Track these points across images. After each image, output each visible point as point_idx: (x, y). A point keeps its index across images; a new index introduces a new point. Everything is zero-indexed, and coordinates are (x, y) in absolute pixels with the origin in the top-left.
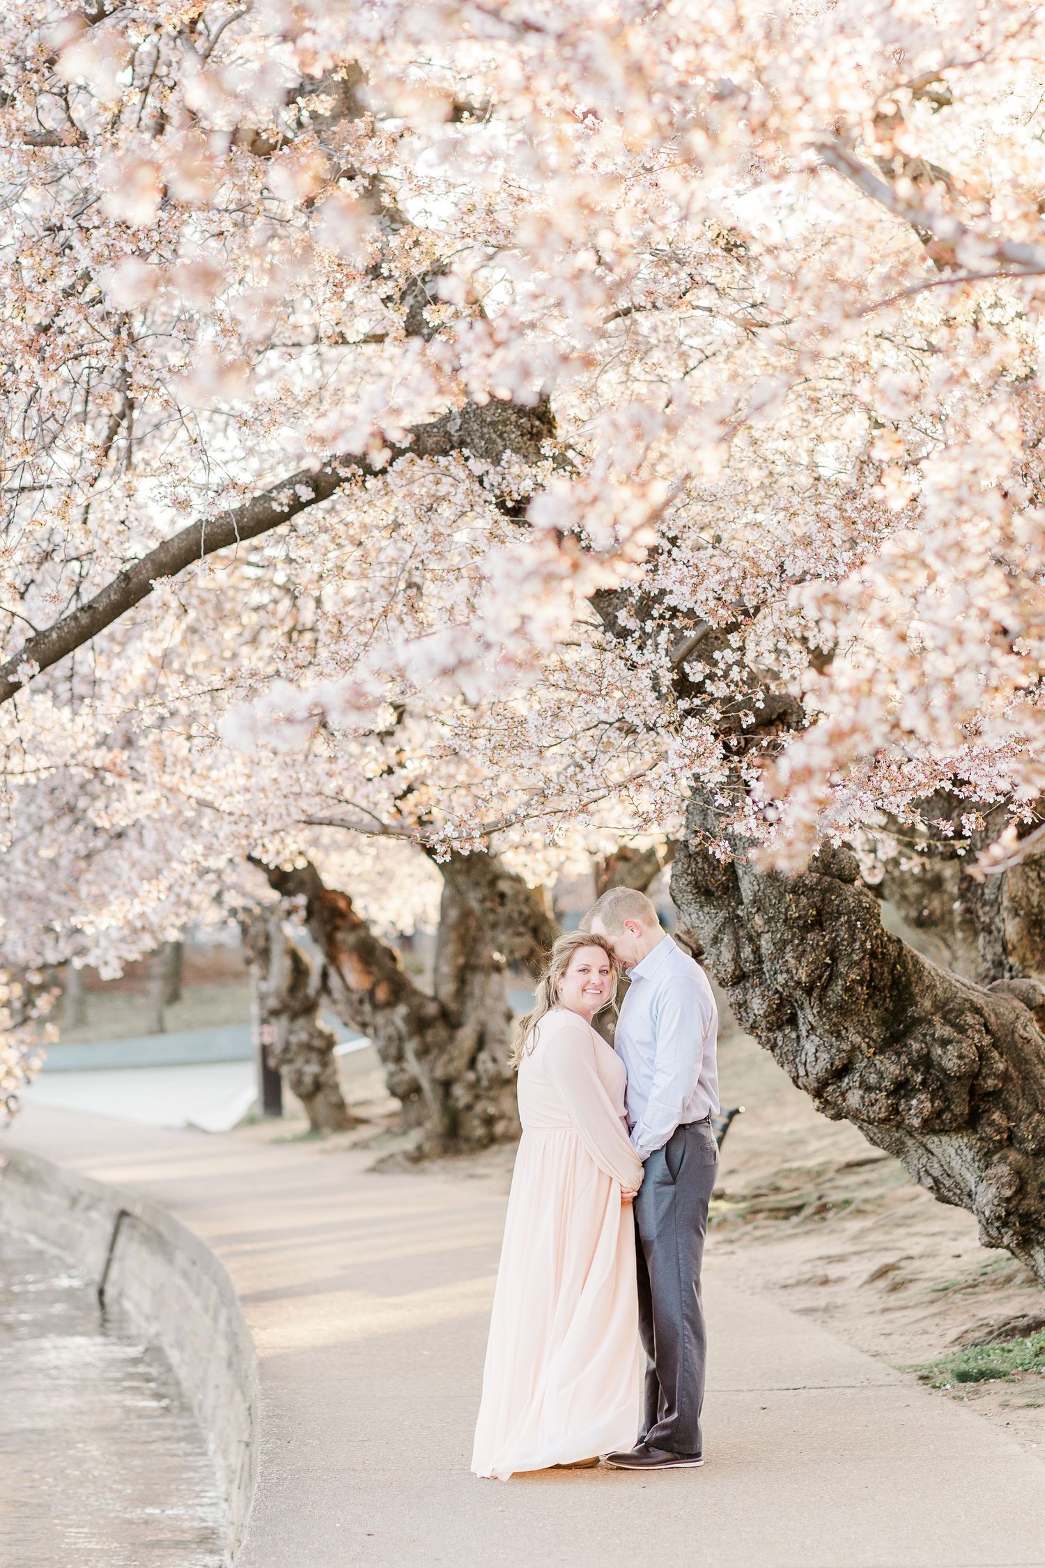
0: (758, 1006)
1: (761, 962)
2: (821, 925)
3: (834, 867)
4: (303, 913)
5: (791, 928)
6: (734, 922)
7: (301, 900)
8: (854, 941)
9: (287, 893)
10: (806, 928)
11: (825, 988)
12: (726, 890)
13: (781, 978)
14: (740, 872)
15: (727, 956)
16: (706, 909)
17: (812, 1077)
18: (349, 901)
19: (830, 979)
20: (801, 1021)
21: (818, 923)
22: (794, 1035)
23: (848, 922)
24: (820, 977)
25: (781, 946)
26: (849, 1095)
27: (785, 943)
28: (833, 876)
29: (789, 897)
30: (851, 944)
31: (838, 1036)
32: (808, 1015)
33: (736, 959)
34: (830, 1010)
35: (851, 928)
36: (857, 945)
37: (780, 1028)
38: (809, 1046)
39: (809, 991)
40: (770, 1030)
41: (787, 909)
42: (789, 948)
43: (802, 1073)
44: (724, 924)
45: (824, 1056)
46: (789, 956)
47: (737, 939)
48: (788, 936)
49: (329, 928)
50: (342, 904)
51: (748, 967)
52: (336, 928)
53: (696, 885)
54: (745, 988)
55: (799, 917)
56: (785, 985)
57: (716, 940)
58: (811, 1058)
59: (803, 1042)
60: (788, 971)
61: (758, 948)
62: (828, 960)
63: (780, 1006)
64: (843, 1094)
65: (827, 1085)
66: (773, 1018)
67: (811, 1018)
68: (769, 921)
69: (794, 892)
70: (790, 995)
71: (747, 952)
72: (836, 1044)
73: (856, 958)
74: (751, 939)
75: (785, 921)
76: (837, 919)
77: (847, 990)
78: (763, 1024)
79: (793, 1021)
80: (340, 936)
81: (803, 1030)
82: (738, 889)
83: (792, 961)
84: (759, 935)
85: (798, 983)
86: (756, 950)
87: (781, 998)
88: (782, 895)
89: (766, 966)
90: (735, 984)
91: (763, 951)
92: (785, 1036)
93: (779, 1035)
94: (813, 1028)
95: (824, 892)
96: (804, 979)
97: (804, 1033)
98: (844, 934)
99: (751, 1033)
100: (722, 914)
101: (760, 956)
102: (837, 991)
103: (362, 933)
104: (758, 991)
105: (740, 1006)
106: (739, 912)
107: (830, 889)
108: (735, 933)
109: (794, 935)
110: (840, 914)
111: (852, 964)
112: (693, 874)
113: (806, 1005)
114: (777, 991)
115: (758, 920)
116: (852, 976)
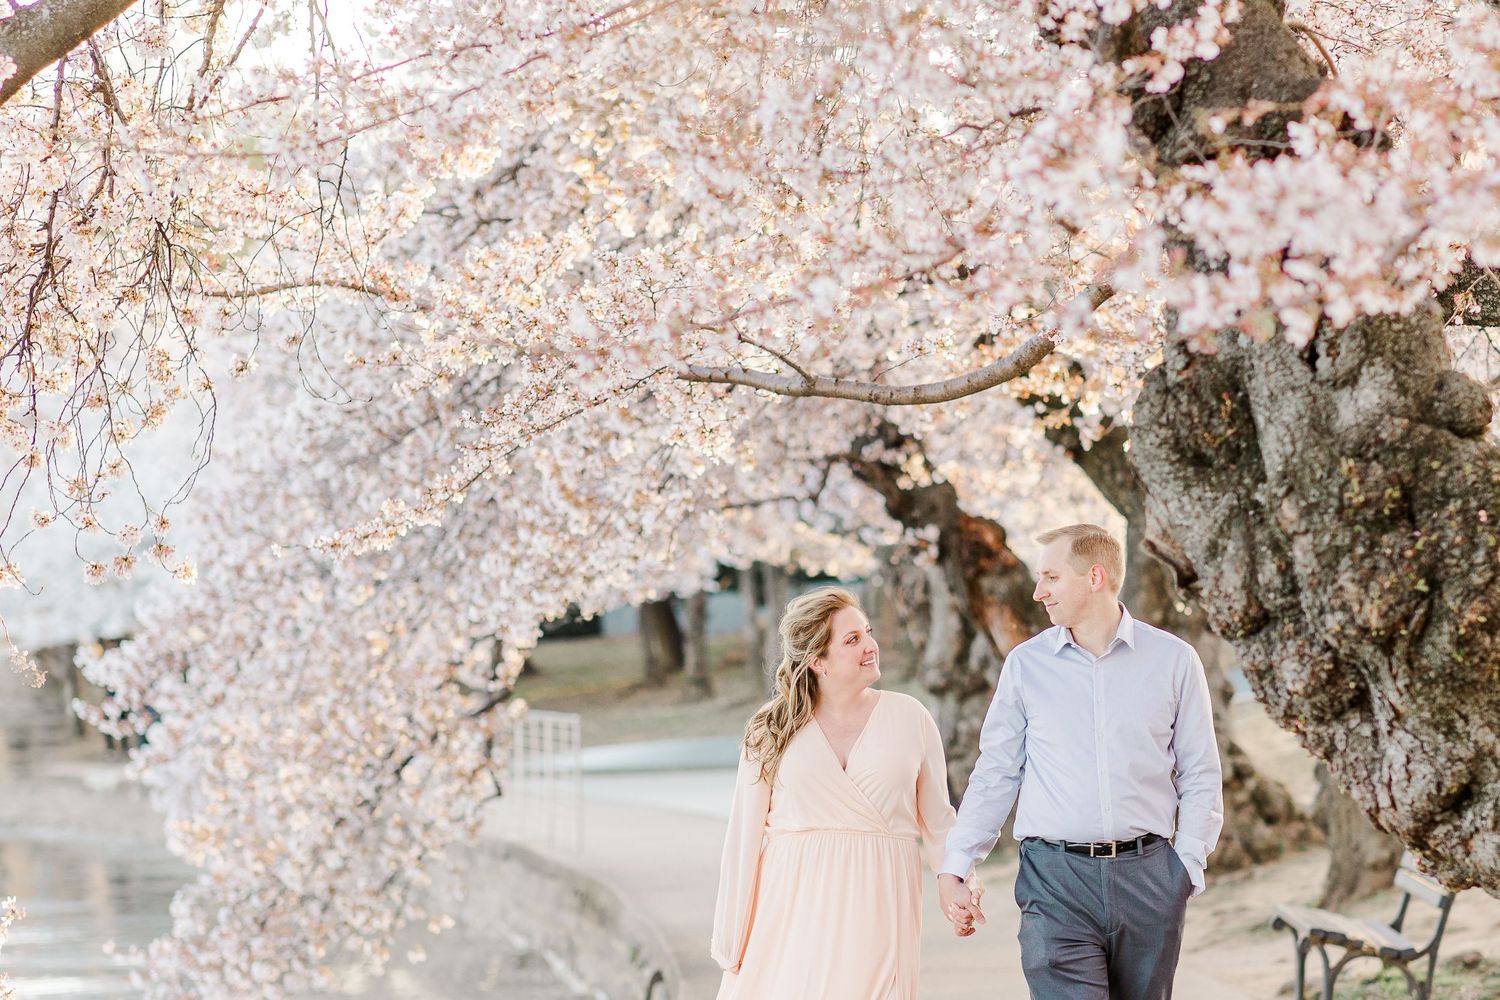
0: (1293, 675)
1: (1295, 590)
2: (1412, 519)
3: (1440, 407)
4: (934, 551)
5: (1351, 524)
6: (1249, 514)
7: (932, 532)
8: (1475, 547)
9: (911, 523)
10: (1381, 525)
11: (1417, 640)
12: (1235, 454)
13: (1333, 621)
14: (1260, 420)
15: (1233, 580)
16: (1196, 492)
17: (1403, 810)
18: (1002, 535)
19: (1427, 622)
20: (1376, 703)
21: (1406, 513)
22: (1366, 730)
23: (1463, 511)
24: (1406, 619)
25: (1330, 558)
26: (1476, 843)
27: (1338, 552)
28: (1437, 424)
29: (1347, 464)
30: (1467, 555)
31: (1450, 731)
32: (1389, 692)
33: (1250, 585)
34: (1429, 683)
35: (1469, 522)
36: (1480, 556)
37: (1339, 716)
38: (1395, 751)
39: (1386, 645)
40: (1320, 720)
41: (1343, 488)
42: (1345, 562)
43: (1384, 801)
44: (1228, 520)
45: (1423, 770)
46: (1345, 578)
47: (1251, 548)
48: (1343, 539)
49: (971, 571)
50: (989, 538)
51: (1273, 601)
52: (981, 572)
53: (1177, 446)
54: (1270, 642)
55: (1367, 503)
56: (1341, 635)
57: (1214, 551)
58: (1399, 775)
59: (1384, 742)
60: (1344, 607)
61: (1290, 565)
62: (1422, 586)
63: (1334, 676)
64: (1465, 842)
65: (1435, 824)
66: (1322, 698)
67: (1394, 697)
68: (1307, 511)
69: (1358, 454)
70: (1353, 654)
71: (1269, 572)
72: (1445, 746)
73: (1477, 580)
74: (1276, 547)
75: (1340, 511)
76: (1443, 505)
77: (1460, 642)
78: (1306, 710)
79: (1361, 701)
80: (986, 583)
81: (1382, 718)
82: (1256, 451)
83: (1352, 589)
84: (1290, 539)
85: (1365, 630)
86: (1286, 569)
87: (1335, 660)
88: (1334, 461)
89: (1306, 599)
90: (1249, 634)
91: (1298, 569)
92: (1349, 732)
93: (1339, 730)
94: (1398, 716)
95: (1417, 454)
96: (1375, 622)
97: (1384, 727)
98: (1454, 534)
99: (1287, 726)
100: (1227, 500)
101: (1293, 579)
102: (1440, 646)
103: (1018, 578)
104: (1292, 647)
105: (1261, 675)
106: (1258, 497)
107: (1429, 449)
108: (1249, 537)
109: (1355, 537)
110: (1447, 496)
111: (1470, 594)
112: (1170, 424)
113: (1384, 672)
114: (1327, 647)
115: (1289, 511)
116: (1470, 616)
